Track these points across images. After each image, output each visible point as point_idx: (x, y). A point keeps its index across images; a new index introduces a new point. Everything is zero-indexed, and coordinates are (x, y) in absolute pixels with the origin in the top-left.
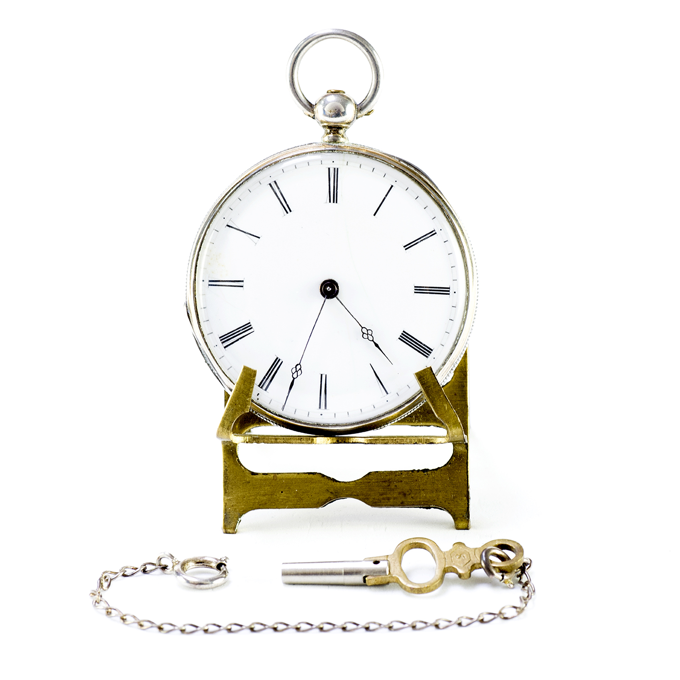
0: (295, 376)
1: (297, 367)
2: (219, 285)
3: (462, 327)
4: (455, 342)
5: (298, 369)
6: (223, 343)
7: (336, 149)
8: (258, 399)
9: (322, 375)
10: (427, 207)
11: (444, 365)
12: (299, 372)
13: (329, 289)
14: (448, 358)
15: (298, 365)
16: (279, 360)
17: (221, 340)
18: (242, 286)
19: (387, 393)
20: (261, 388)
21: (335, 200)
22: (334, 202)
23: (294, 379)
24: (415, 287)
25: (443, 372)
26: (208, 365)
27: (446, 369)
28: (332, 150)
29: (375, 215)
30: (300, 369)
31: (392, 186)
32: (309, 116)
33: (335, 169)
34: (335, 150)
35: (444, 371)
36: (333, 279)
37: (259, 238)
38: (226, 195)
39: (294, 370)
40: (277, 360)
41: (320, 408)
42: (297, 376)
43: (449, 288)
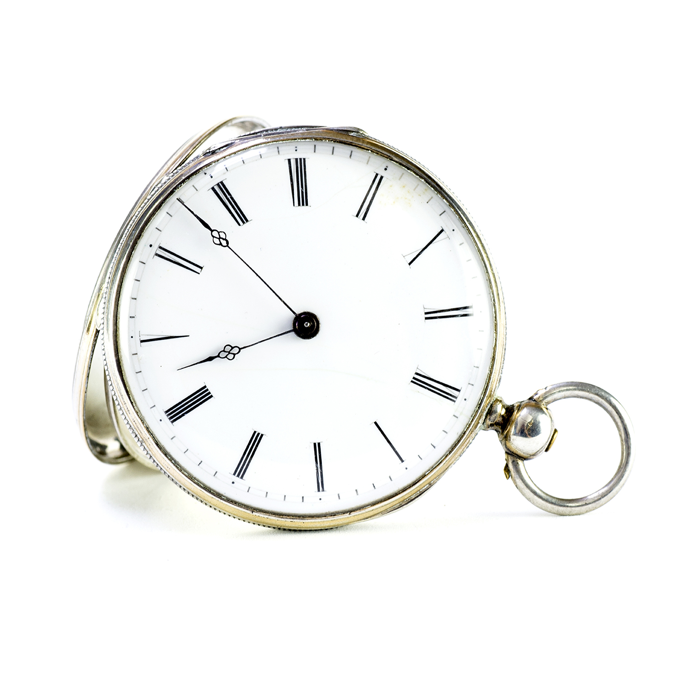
0: (215, 234)
1: (225, 242)
2: (371, 187)
3: (185, 473)
4: (170, 456)
5: (223, 241)
6: (296, 159)
7: (480, 411)
8: (205, 174)
9: (201, 268)
10: (357, 494)
11: (147, 428)
12: (217, 241)
13: (307, 325)
14: (154, 438)
15: (227, 243)
16: (244, 223)
17: (301, 159)
18: (357, 216)
19: (142, 341)
20: (218, 185)
21: (415, 381)
22: (414, 378)
23: (212, 231)
24: (262, 435)
25: (138, 424)
26: (276, 129)
27: (141, 429)
28: (480, 404)
29: (376, 423)
30: (221, 244)
31: (402, 461)
32: (536, 394)
33: (456, 398)
34: (479, 408)
35: (139, 426)
36: (317, 335)
37: (410, 264)
38: (483, 246)
39: (223, 235)
40: (245, 219)
41: (160, 248)
42: (213, 237)
43: (242, 478)
